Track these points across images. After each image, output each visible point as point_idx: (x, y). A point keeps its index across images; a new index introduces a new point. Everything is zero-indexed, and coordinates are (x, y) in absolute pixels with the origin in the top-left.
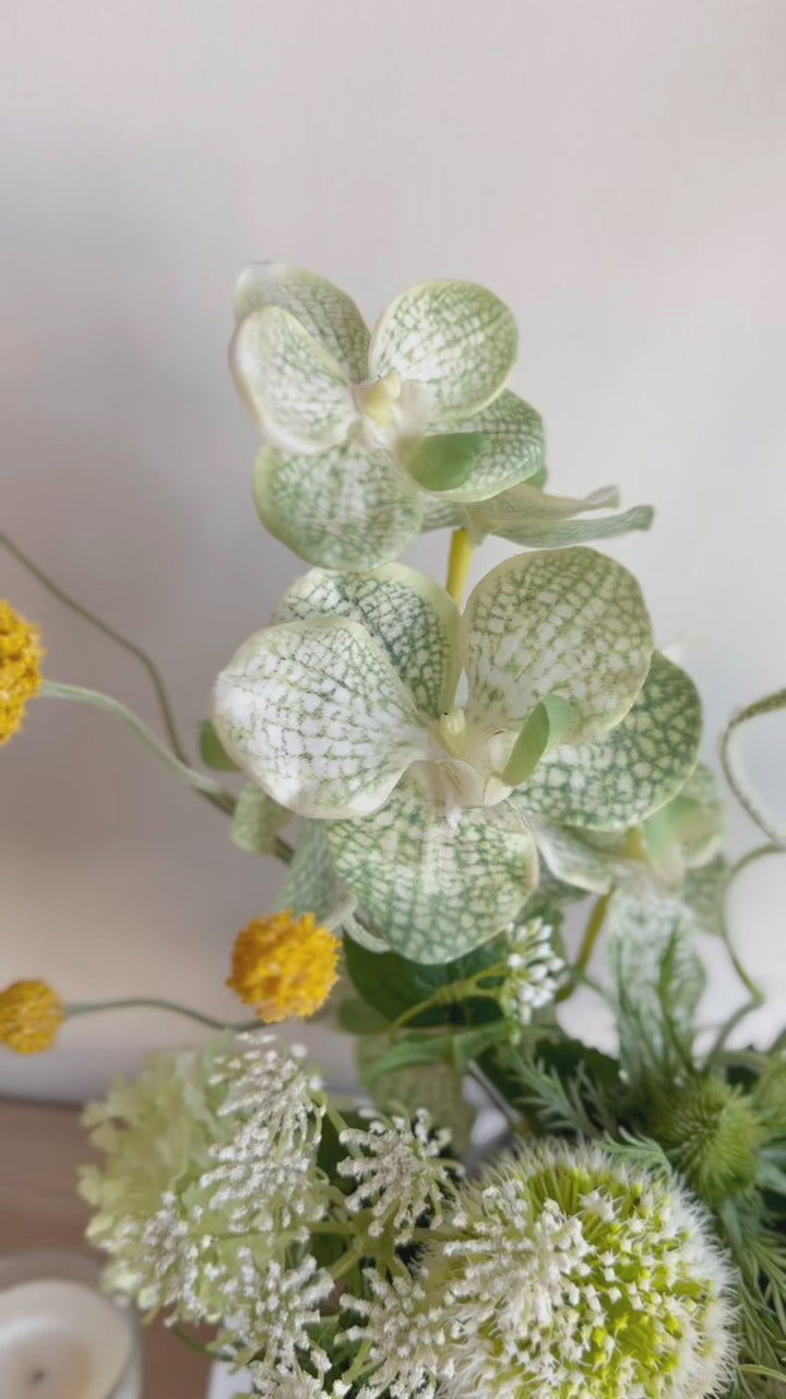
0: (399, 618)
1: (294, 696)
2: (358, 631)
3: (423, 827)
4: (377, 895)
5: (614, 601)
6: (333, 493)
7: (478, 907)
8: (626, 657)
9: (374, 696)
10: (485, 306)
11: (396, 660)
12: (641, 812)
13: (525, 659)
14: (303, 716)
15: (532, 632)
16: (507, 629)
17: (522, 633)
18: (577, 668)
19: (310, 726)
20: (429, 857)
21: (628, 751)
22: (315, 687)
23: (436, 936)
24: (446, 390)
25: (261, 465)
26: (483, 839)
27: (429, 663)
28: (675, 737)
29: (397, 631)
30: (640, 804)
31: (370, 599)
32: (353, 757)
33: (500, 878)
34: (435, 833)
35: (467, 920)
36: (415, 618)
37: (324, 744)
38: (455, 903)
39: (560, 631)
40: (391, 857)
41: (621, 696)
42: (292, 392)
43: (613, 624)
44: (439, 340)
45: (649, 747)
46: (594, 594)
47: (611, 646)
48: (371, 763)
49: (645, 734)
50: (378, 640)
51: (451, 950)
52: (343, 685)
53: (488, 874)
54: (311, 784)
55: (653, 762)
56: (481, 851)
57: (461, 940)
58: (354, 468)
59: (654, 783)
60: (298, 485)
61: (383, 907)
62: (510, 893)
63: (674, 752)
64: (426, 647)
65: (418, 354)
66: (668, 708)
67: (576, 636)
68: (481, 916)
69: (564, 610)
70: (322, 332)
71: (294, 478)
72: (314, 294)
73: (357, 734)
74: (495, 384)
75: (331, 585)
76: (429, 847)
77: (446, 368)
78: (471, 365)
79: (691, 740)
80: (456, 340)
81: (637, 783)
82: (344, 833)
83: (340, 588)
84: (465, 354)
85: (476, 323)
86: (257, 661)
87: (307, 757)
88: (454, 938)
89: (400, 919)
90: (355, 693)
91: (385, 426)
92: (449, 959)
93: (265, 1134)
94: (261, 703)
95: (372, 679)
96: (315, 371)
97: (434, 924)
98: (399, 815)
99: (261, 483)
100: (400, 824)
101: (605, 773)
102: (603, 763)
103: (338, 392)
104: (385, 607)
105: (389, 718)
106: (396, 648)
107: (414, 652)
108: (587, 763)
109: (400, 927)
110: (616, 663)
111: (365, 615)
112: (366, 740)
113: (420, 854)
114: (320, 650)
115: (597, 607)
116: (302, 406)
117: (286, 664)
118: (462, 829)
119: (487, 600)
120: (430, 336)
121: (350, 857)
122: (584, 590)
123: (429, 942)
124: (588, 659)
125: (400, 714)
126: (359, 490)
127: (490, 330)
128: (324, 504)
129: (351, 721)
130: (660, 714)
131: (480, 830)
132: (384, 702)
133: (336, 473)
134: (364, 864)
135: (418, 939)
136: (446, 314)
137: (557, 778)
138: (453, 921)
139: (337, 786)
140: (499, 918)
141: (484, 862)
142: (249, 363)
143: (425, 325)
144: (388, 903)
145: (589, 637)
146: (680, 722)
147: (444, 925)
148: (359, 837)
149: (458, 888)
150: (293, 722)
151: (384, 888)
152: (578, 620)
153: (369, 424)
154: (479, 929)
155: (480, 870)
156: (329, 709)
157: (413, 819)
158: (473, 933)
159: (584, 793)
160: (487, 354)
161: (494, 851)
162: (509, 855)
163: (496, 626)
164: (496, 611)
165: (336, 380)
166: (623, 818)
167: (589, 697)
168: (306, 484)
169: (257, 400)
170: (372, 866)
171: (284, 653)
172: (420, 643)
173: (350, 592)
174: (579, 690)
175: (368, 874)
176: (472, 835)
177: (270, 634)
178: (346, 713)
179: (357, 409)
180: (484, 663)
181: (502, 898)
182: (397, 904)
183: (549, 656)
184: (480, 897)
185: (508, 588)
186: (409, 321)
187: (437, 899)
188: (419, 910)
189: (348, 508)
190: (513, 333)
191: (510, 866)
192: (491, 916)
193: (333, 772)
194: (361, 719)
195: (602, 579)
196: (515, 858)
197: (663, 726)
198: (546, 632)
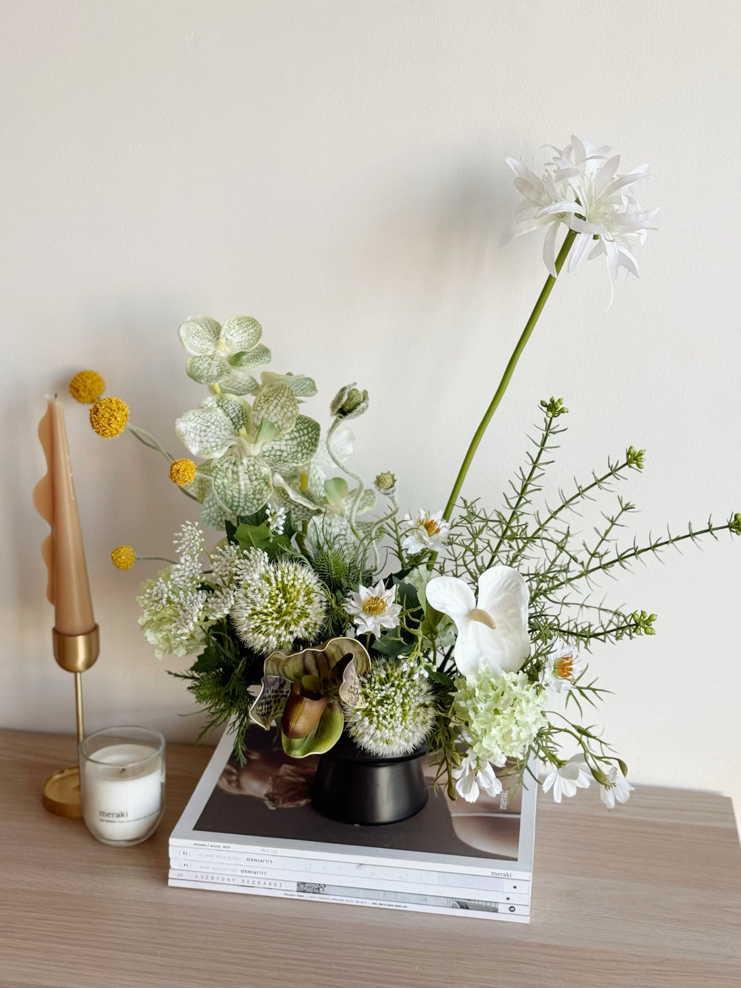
0: (235, 411)
1: (199, 426)
2: (220, 411)
3: (237, 467)
4: (228, 496)
5: (288, 397)
6: (209, 369)
7: (258, 496)
8: (292, 412)
9: (223, 428)
10: (253, 322)
11: (234, 424)
12: (303, 462)
13: (266, 416)
14: (200, 432)
15: (268, 408)
16: (262, 409)
17: (266, 409)
18: (280, 417)
19: (203, 434)
20: (241, 478)
21: (301, 447)
22: (205, 424)
23: (246, 508)
24: (243, 344)
25: (189, 362)
26: (255, 469)
27: (244, 424)
28: (313, 440)
29: (234, 415)
30: (303, 460)
31: (226, 406)
32: (215, 442)
33: (263, 485)
34: (240, 468)
35: (255, 502)
36: (239, 411)
37: (206, 438)
38: (252, 497)
39: (275, 407)
40: (231, 480)
41: (291, 424)
42: (196, 342)
43: (288, 403)
44: (241, 331)
45: (307, 445)
46: (283, 396)
47: (288, 410)
48: (220, 443)
49: (306, 441)
50: (229, 418)
51: (251, 512)
52: (213, 424)
53: (259, 484)
54: (202, 449)
55: (308, 449)
56: (256, 475)
57: (254, 508)
58: (215, 363)
59: (307, 454)
60: (198, 367)
61: (231, 500)
62: (266, 490)
63: (313, 445)
64: (242, 419)
65: (235, 335)
66: (313, 433)
67: (279, 408)
68: (258, 500)
69: (276, 401)
70: (209, 331)
71: (198, 365)
72: (209, 322)
73: (216, 436)
74: (257, 342)
75: (214, 402)
76: (240, 474)
77: (243, 339)
78: (250, 338)
79: (317, 440)
80: (246, 331)
81: (303, 455)
82: (215, 472)
83: (217, 403)
84: (249, 335)
85: (251, 326)
86: (189, 417)
87: (202, 442)
88: (251, 507)
89: (236, 504)
90: (217, 426)
91: (224, 352)
92: (250, 514)
93: (189, 558)
94: (189, 427)
95: (223, 424)
96: (204, 338)
97: (245, 504)
98: (230, 463)
99: (188, 366)
100: (231, 466)
101: (294, 453)
102: (293, 450)
103: (210, 343)
104: (230, 408)
105: (227, 433)
106: (234, 420)
107: (239, 421)
108: (289, 450)
109: (235, 506)
110: (289, 414)
111: (225, 410)
112: (219, 438)
113: (238, 477)
114: (207, 415)
115: (284, 399)
116: (199, 346)
117: (197, 418)
118: (248, 466)
119: (257, 402)
120: (238, 330)
121: (219, 481)
122: (281, 395)
123: (244, 509)
124: (282, 414)
125: (229, 432)
126: (216, 368)
127: (255, 328)
128: (206, 371)
129: (215, 433)
130: (310, 435)
131: (253, 466)
132: (225, 430)
133: (210, 364)
134: (223, 483)
135: (241, 509)
136: (242, 325)
137: (278, 453)
138: (252, 503)
139: (210, 449)
140: (263, 499)
141: (257, 479)
142: (183, 333)
143: (237, 327)
144: (232, 498)
145: (282, 408)
146: (315, 436)
147: (249, 504)
148: (220, 473)
149: (252, 492)
150: (198, 432)
151: (230, 493)
152: (279, 404)
153: (219, 351)
154: (259, 504)
155: (256, 483)
156: (208, 430)
157: (234, 464)
158: (257, 506)
159: (286, 457)
160: (254, 334)
161: (259, 474)
162: (263, 475)
163: (259, 408)
164: (260, 404)
165: (209, 340)
166: (297, 463)
167: (283, 425)
168: (201, 367)
169: (184, 342)
170: (226, 484)
171: (196, 415)
172: (241, 418)
173: (220, 404)
174: (280, 423)
175: (224, 487)
176: (251, 468)
177: (193, 411)
178: (213, 431)
179: (215, 347)
180: (256, 418)
181: (264, 493)
182: (235, 499)
183: (272, 415)
184: (258, 493)
185: (263, 398)
186: (232, 327)
187: (246, 495)
188: (241, 500)
189: (212, 372)
190: (261, 328)
191: (264, 479)
192: (261, 499)
193: (208, 445)
194: (218, 433)
195: (285, 391)
196: (265, 476)
197: (311, 438)
198: (271, 408)
